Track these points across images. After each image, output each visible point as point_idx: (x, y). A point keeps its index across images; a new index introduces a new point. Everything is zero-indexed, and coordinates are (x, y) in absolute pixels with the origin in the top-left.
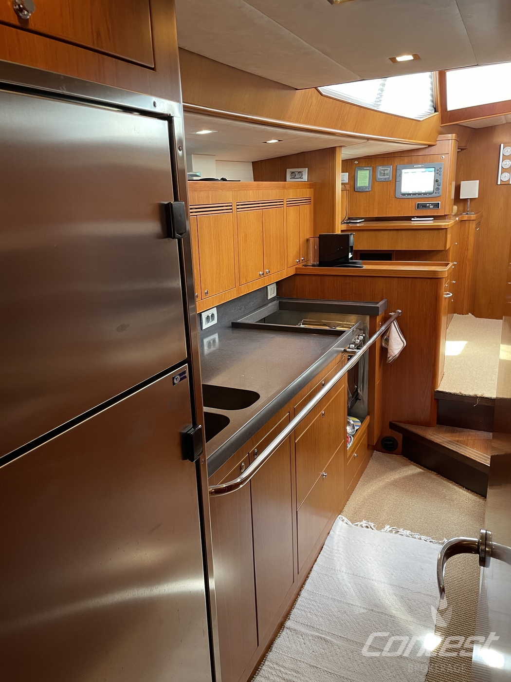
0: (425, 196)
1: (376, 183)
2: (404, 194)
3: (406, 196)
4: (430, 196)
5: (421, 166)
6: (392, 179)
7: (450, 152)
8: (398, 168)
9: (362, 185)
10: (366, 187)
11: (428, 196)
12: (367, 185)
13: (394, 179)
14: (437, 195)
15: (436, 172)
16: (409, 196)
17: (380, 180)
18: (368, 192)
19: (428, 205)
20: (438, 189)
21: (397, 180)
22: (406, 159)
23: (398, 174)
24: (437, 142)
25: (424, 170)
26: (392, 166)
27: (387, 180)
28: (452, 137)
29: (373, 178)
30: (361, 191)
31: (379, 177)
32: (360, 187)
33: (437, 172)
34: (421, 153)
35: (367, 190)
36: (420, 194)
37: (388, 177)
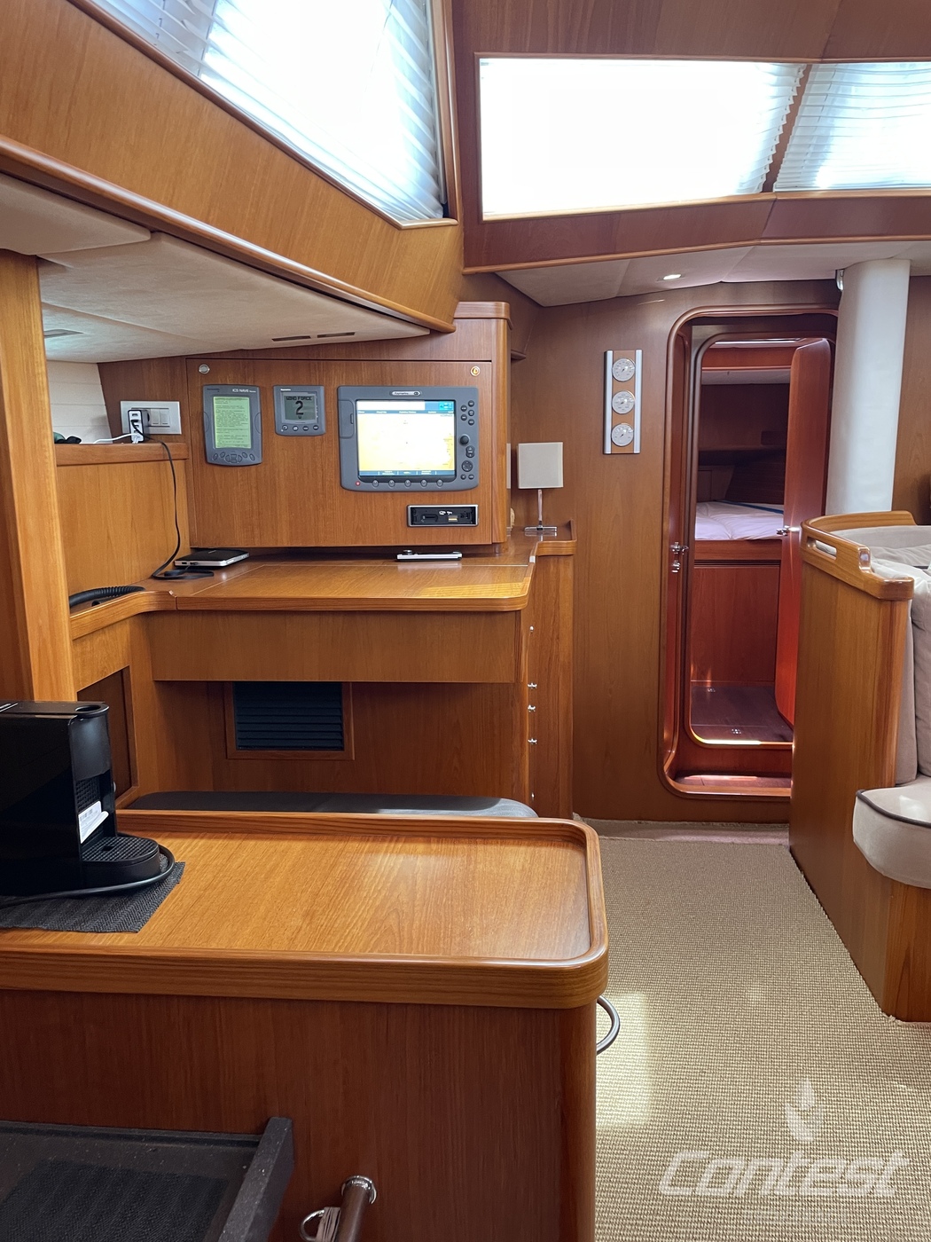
0: (432, 485)
1: (278, 441)
2: (368, 479)
3: (375, 485)
4: (447, 485)
5: (412, 393)
6: (327, 429)
7: (494, 353)
8: (342, 396)
9: (232, 444)
10: (244, 451)
11: (440, 485)
12: (246, 443)
13: (334, 428)
14: (466, 483)
15: (460, 413)
16: (384, 486)
17: (290, 432)
18: (253, 468)
19: (442, 513)
20: (468, 466)
21: (343, 434)
22: (366, 371)
23: (344, 415)
24: (456, 323)
25: (421, 405)
26: (322, 389)
27: (311, 431)
28: (498, 310)
29: (264, 424)
30: (229, 463)
31: (284, 421)
32: (224, 451)
33: (465, 415)
34: (409, 353)
35: (248, 460)
36: (416, 479)
37: (313, 421)
